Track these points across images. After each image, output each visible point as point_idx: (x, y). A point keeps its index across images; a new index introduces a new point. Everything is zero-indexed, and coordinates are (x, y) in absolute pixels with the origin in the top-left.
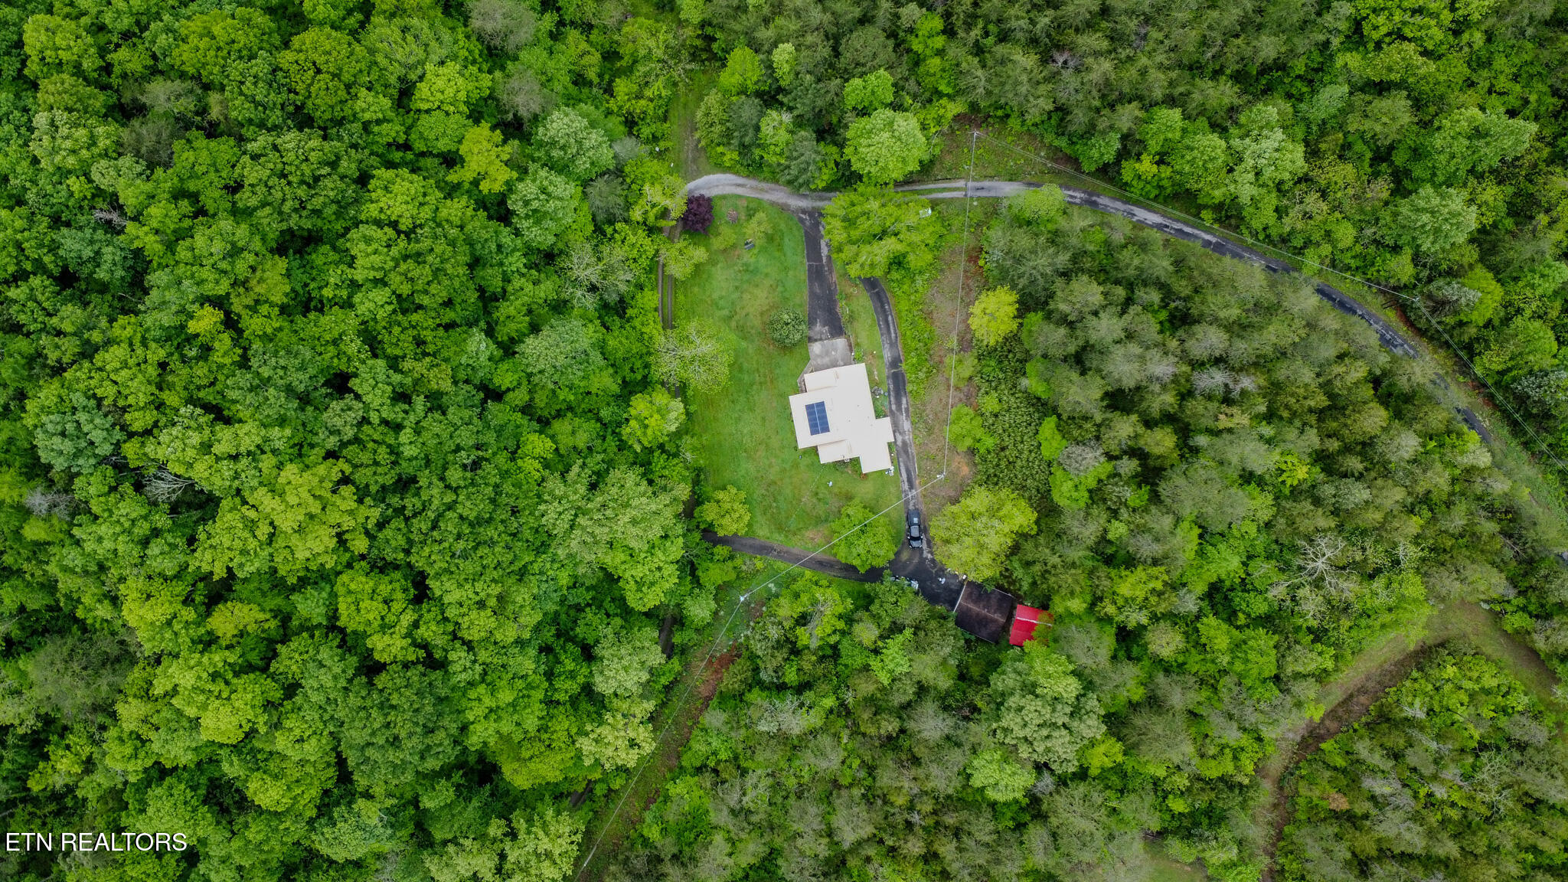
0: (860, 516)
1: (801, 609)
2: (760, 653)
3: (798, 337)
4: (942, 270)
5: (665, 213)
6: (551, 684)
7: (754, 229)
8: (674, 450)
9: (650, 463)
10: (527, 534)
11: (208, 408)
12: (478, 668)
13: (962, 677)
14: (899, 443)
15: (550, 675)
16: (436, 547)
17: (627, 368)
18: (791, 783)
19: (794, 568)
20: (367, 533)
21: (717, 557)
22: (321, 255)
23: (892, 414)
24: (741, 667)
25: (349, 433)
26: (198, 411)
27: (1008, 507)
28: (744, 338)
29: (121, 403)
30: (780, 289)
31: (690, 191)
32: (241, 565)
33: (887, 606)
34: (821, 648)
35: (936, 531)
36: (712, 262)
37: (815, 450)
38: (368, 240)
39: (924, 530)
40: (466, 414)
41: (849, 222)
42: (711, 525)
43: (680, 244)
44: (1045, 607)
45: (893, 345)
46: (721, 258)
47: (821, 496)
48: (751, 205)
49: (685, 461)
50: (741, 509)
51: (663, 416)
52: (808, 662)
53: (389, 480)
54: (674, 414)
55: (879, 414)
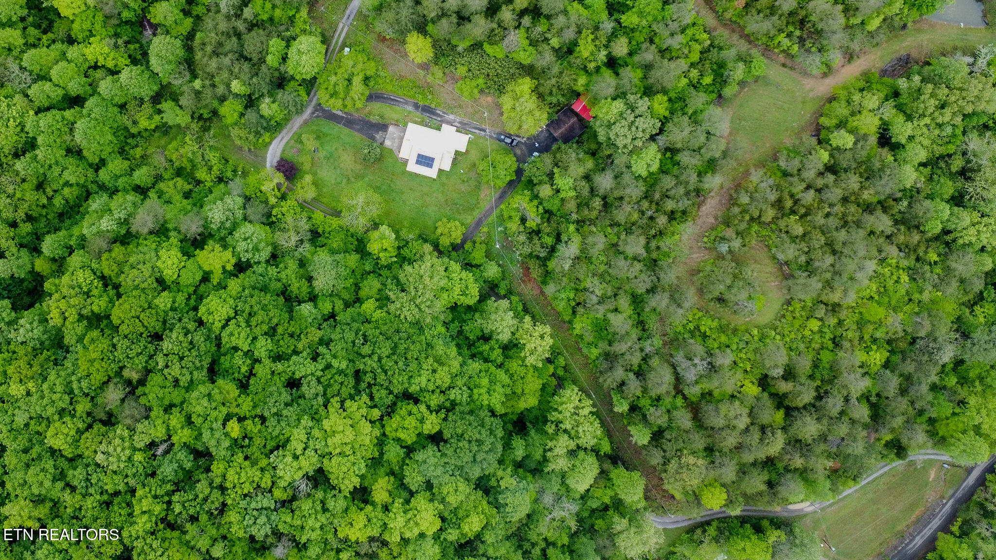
0: (486, 165)
1: (517, 219)
2: (530, 250)
3: (378, 150)
4: (382, 58)
5: (279, 186)
6: (491, 361)
7: (310, 143)
8: (404, 243)
9: (405, 257)
10: (411, 331)
11: (277, 448)
12: (465, 388)
13: (593, 154)
14: (459, 125)
15: (486, 360)
16: (396, 376)
18: (602, 268)
19: (496, 213)
20: (371, 407)
21: (470, 250)
22: (225, 362)
23: (442, 121)
24: (533, 264)
25: (320, 388)
26: (276, 453)
27: (518, 90)
28: (363, 177)
29: (255, 485)
30: (347, 146)
31: (272, 166)
32: (359, 469)
33: (537, 174)
34: (542, 218)
35: (513, 130)
36: (314, 174)
37: (441, 171)
38: (232, 334)
39: (509, 136)
40: (338, 329)
41: (334, 95)
42: (452, 244)
43: (298, 186)
44: (578, 95)
45: (406, 103)
46: (315, 168)
47: (465, 179)
48: (296, 139)
49: (412, 239)
50: (452, 224)
51: (385, 238)
52: (546, 229)
53: (352, 381)
54: (387, 232)
55: (439, 129)
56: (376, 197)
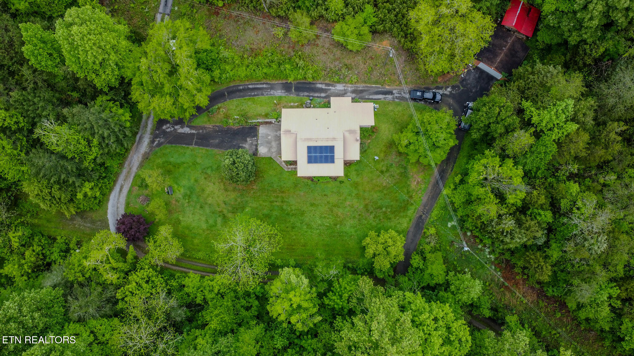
0: (410, 135)
8: (326, 285)
9: (333, 309)
14: (353, 94)
17: (244, 313)
21: (421, 266)
23: (328, 96)
28: (243, 208)
30: (209, 171)
36: (175, 223)
37: (348, 164)
39: (428, 88)
42: (394, 265)
43: (151, 245)
45: (273, 87)
46: (175, 215)
47: (384, 169)
48: (139, 183)
49: (337, 276)
50: (385, 237)
51: (293, 289)
54: (293, 278)
55: (327, 105)
56: (265, 229)
